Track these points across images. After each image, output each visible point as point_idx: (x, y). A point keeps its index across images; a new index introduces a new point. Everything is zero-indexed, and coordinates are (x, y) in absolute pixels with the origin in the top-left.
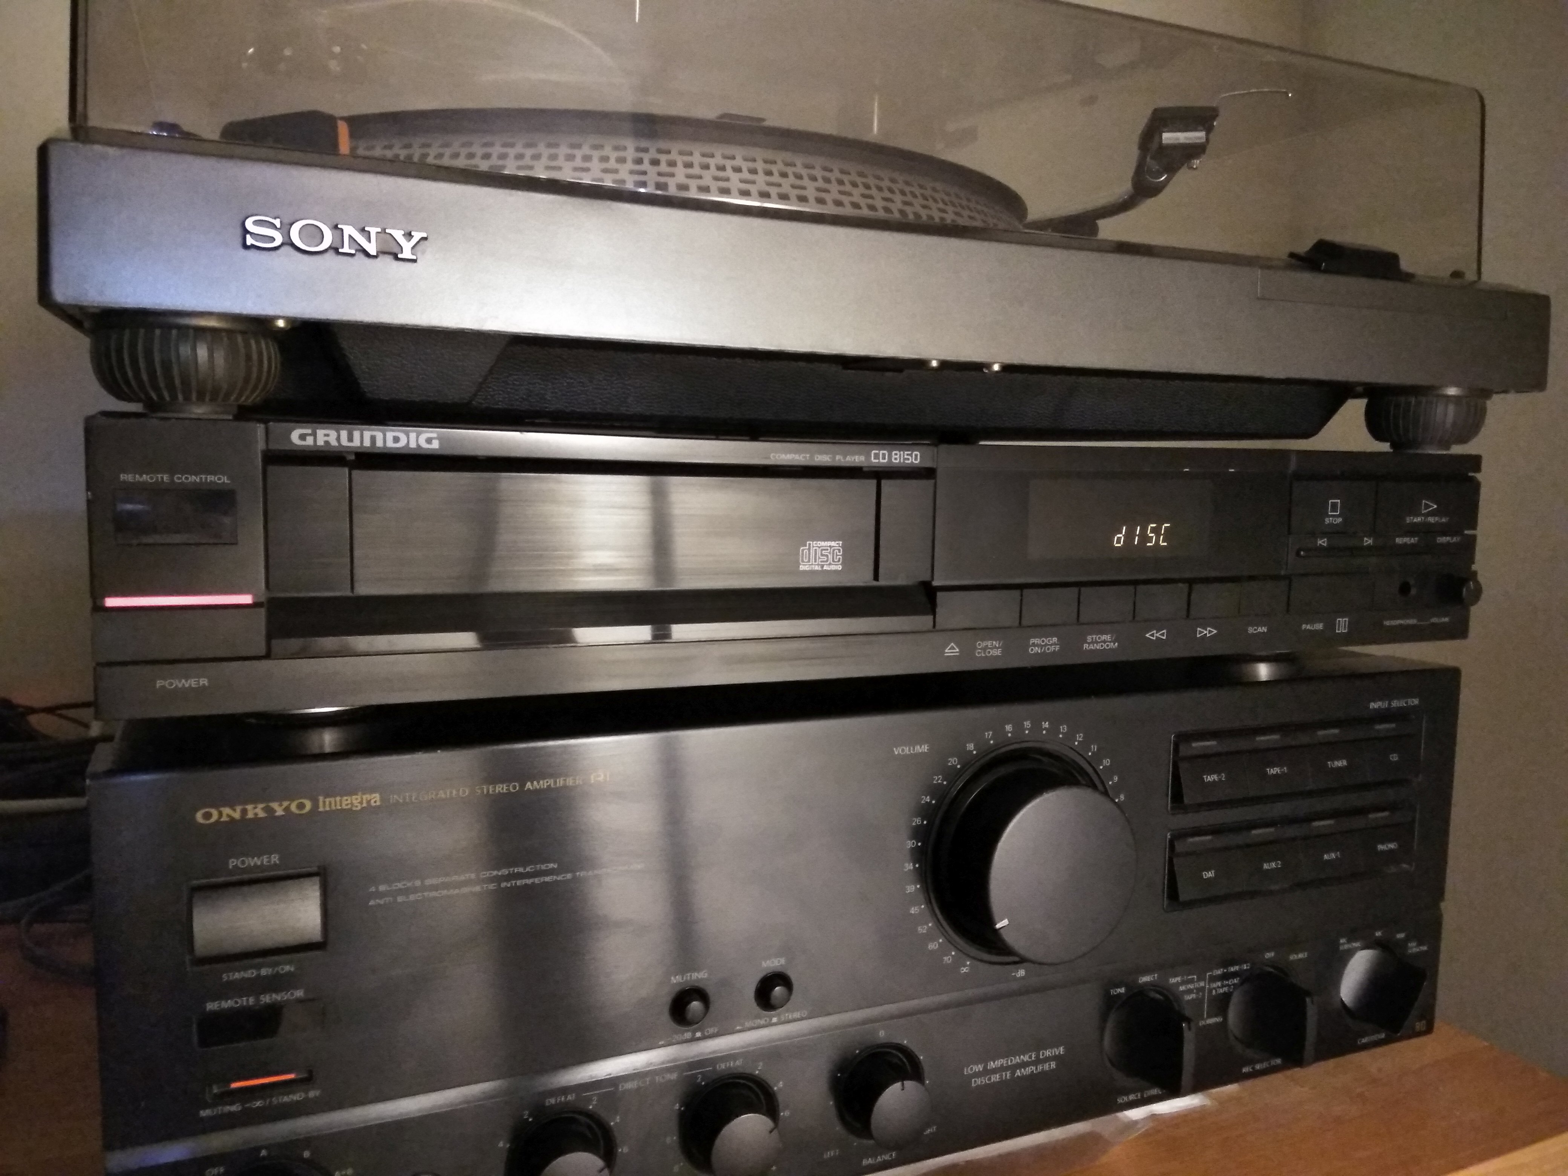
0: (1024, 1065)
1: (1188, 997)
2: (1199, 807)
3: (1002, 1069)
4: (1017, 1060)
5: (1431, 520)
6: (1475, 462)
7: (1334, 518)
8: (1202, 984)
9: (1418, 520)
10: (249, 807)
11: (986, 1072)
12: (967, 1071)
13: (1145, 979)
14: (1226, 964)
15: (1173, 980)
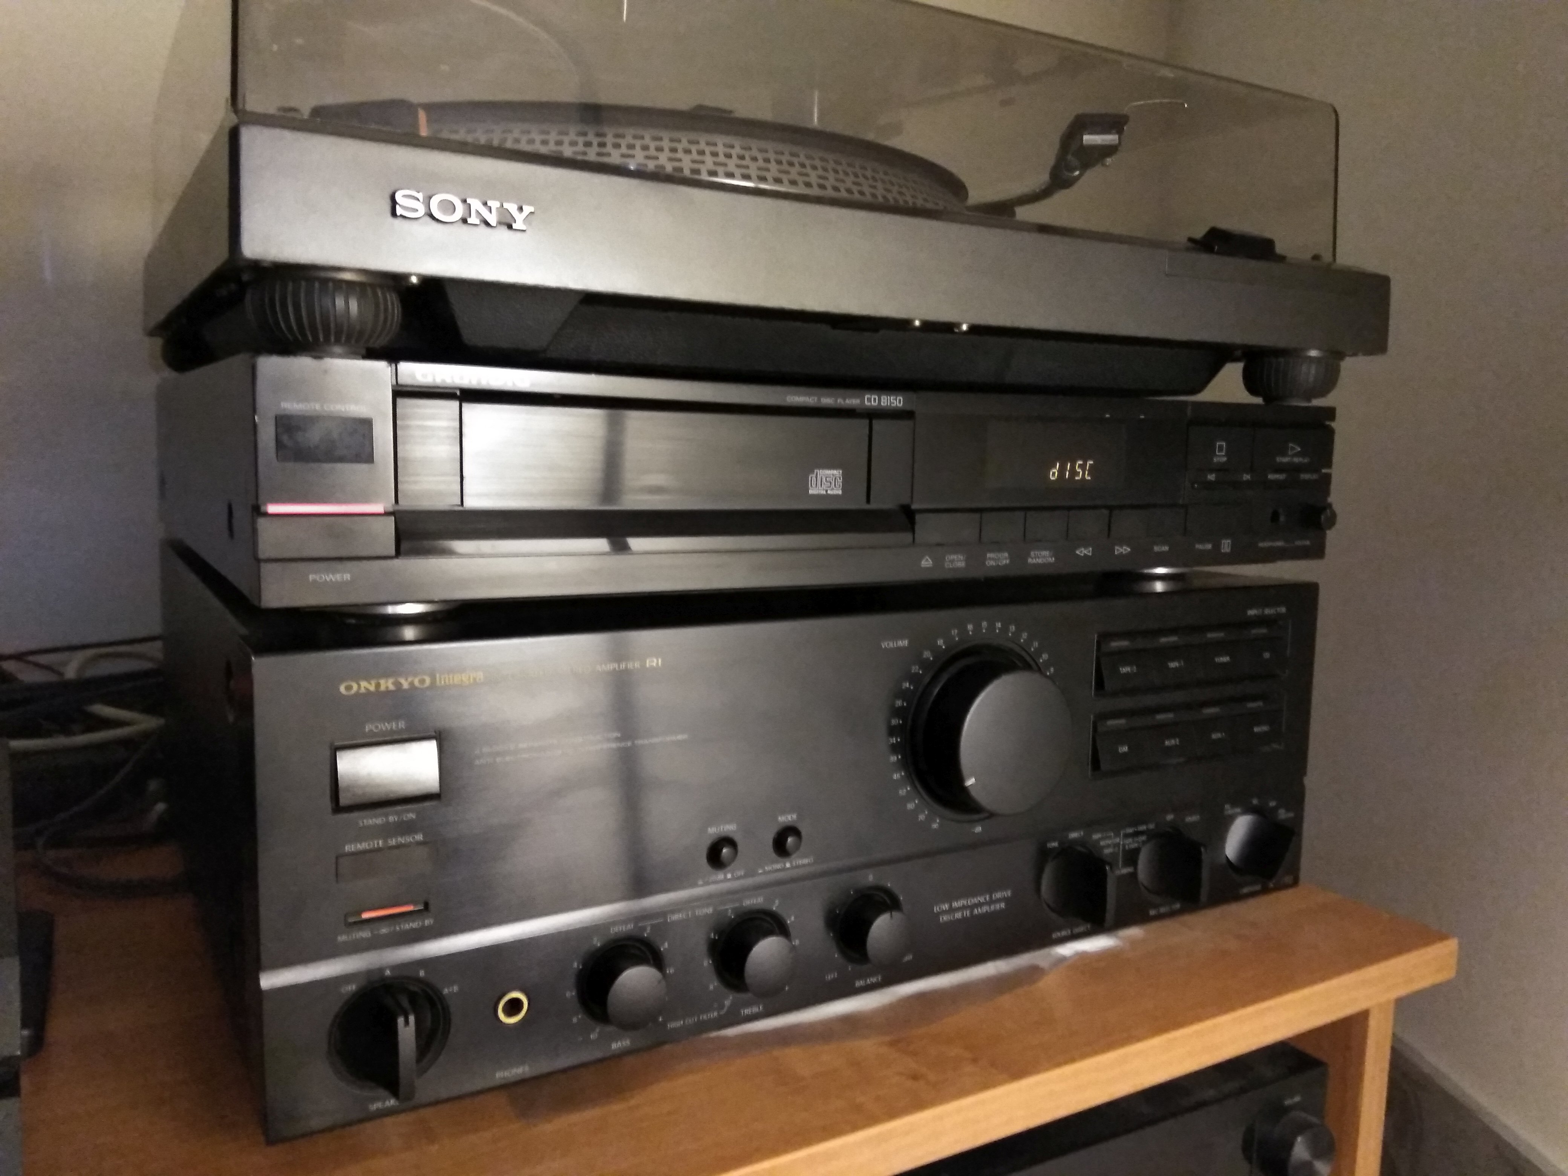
0: (980, 905)
1: (1107, 851)
2: (1115, 694)
3: (964, 908)
4: (975, 900)
5: (1296, 460)
6: (1330, 413)
7: (1220, 457)
8: (1117, 840)
9: (1285, 460)
10: (382, 682)
11: (952, 910)
12: (936, 909)
13: (1074, 835)
14: (1135, 824)
15: (1096, 836)
